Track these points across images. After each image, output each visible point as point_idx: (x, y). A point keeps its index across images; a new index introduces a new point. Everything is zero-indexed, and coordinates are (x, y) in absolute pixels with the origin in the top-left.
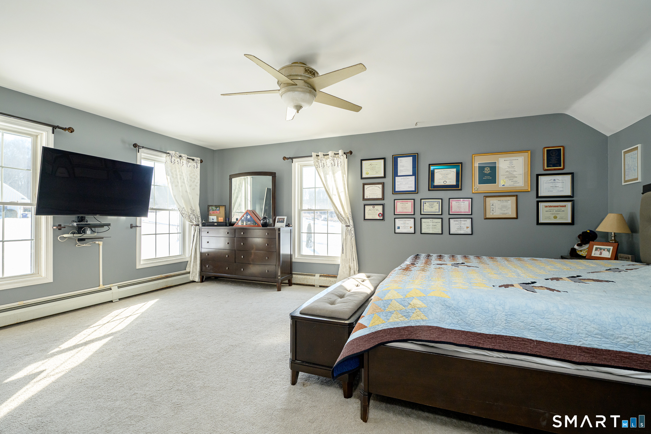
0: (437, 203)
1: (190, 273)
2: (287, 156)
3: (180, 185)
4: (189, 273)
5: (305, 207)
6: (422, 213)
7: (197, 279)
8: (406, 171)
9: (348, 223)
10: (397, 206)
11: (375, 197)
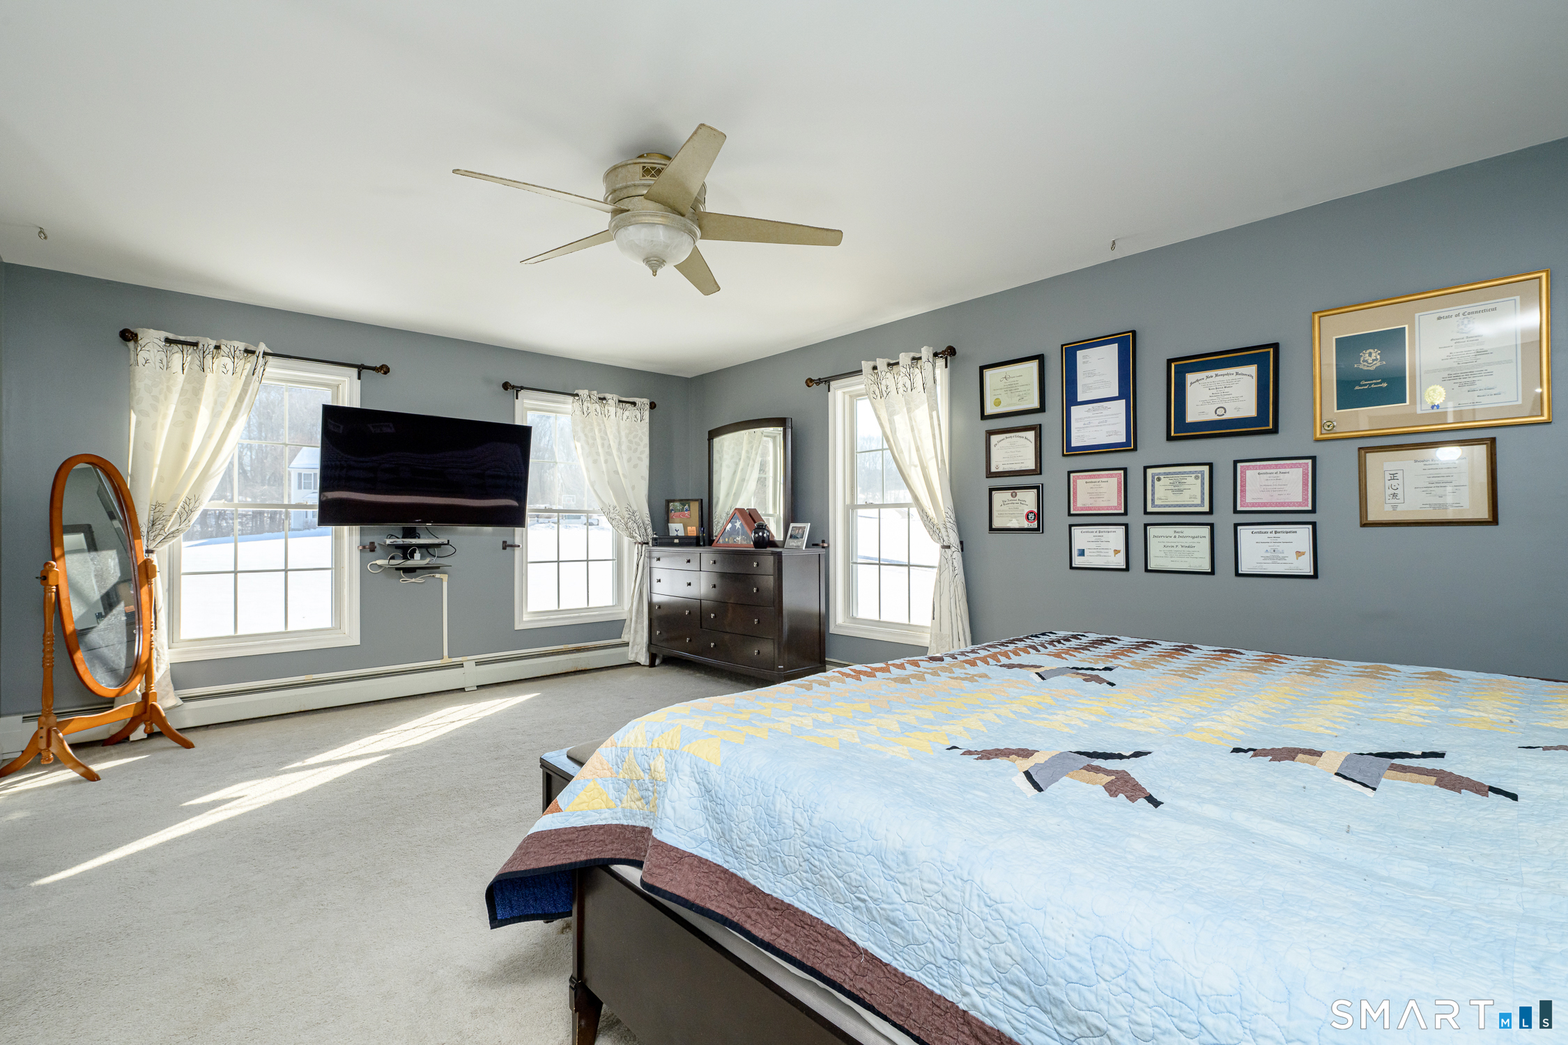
0: (1197, 478)
1: (628, 646)
2: (815, 377)
3: (602, 459)
4: (627, 644)
5: (861, 498)
6: (1150, 509)
7: (643, 659)
8: (1099, 388)
9: (946, 538)
10: (1075, 489)
11: (1017, 467)
